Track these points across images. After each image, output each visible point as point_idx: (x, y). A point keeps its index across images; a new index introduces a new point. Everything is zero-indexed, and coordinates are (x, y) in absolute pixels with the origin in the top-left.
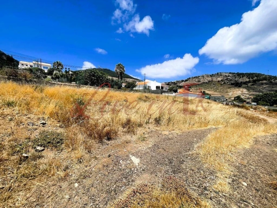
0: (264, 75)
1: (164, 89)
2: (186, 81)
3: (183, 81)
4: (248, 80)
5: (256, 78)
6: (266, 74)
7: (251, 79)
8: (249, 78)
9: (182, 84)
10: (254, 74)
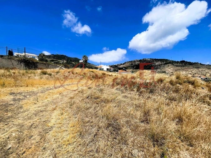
0: (169, 60)
1: (111, 70)
2: (124, 64)
3: (121, 64)
4: (161, 63)
5: (165, 62)
6: (170, 60)
7: (163, 63)
8: (161, 62)
9: (121, 66)
10: (164, 59)
